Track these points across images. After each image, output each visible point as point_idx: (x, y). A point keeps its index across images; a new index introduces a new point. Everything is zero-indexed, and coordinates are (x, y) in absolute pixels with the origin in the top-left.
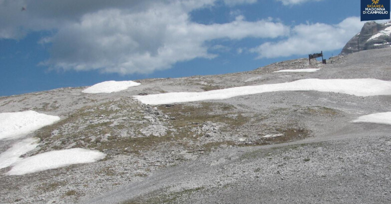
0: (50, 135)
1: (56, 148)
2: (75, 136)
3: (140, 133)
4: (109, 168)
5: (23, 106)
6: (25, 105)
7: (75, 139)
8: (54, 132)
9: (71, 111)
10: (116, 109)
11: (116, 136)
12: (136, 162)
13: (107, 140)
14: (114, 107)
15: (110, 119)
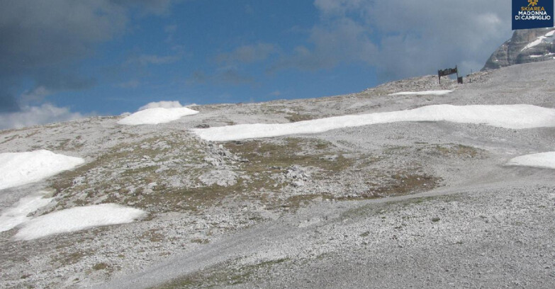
0: (70, 185)
1: (79, 203)
2: (106, 186)
3: (198, 181)
4: (154, 230)
5: (32, 144)
6: (36, 141)
7: (107, 189)
8: (76, 180)
9: (101, 150)
10: (164, 147)
11: (164, 185)
12: (193, 223)
13: (151, 191)
14: (163, 145)
15: (157, 162)
